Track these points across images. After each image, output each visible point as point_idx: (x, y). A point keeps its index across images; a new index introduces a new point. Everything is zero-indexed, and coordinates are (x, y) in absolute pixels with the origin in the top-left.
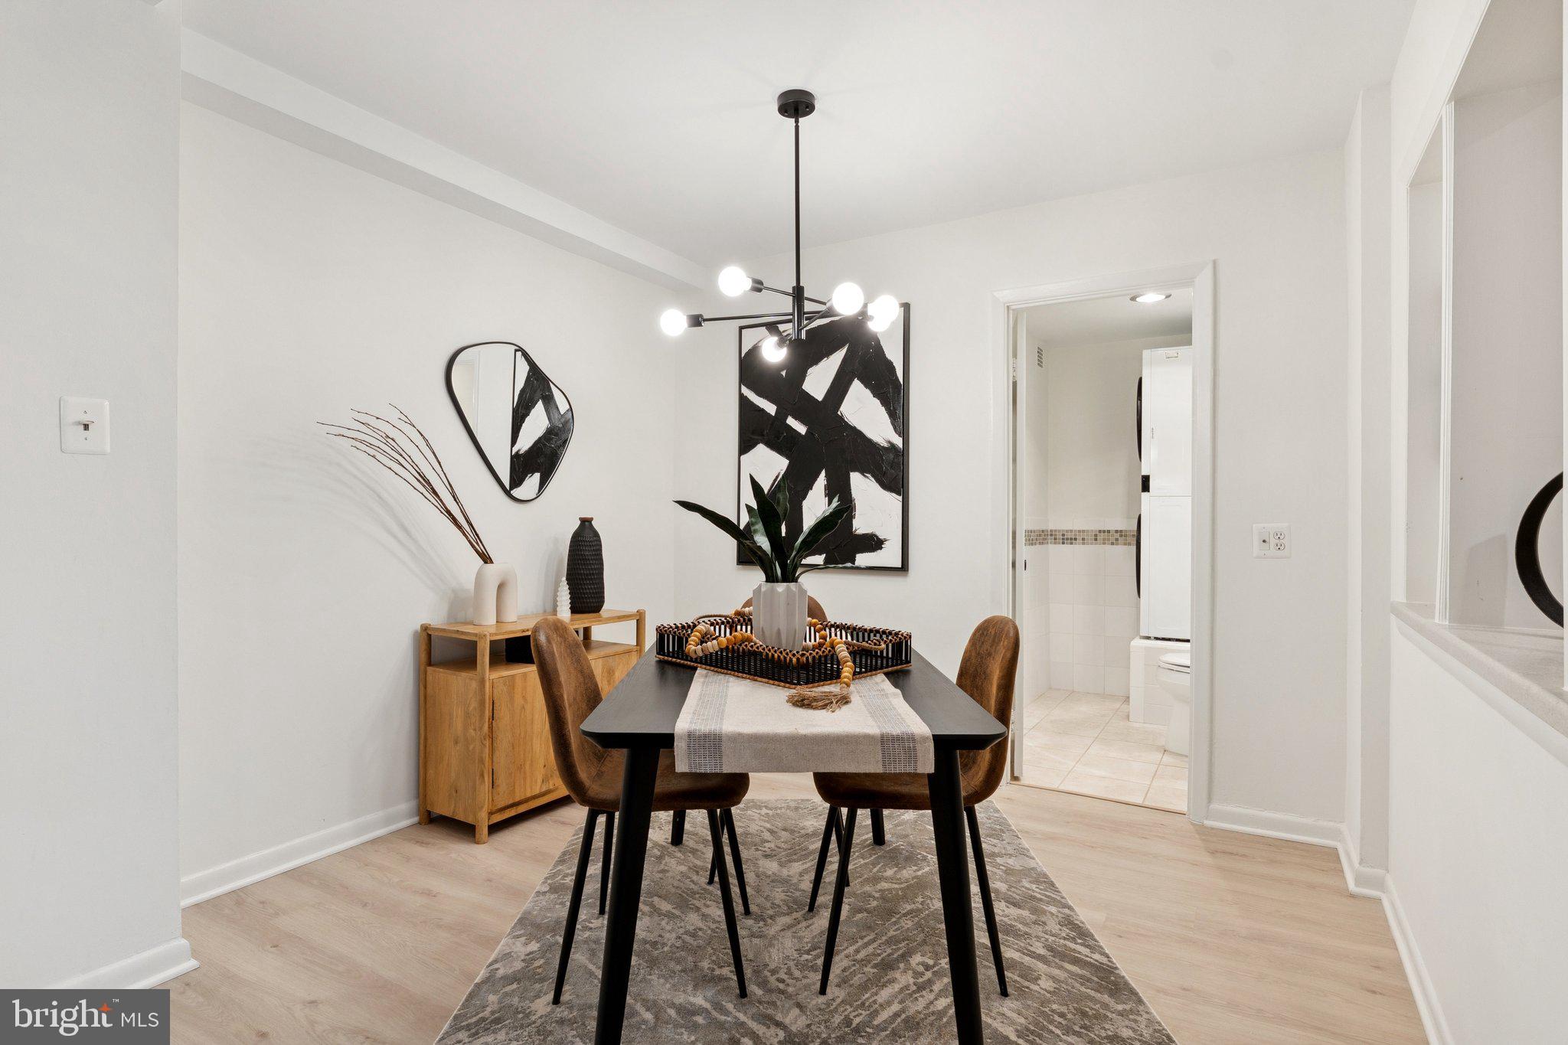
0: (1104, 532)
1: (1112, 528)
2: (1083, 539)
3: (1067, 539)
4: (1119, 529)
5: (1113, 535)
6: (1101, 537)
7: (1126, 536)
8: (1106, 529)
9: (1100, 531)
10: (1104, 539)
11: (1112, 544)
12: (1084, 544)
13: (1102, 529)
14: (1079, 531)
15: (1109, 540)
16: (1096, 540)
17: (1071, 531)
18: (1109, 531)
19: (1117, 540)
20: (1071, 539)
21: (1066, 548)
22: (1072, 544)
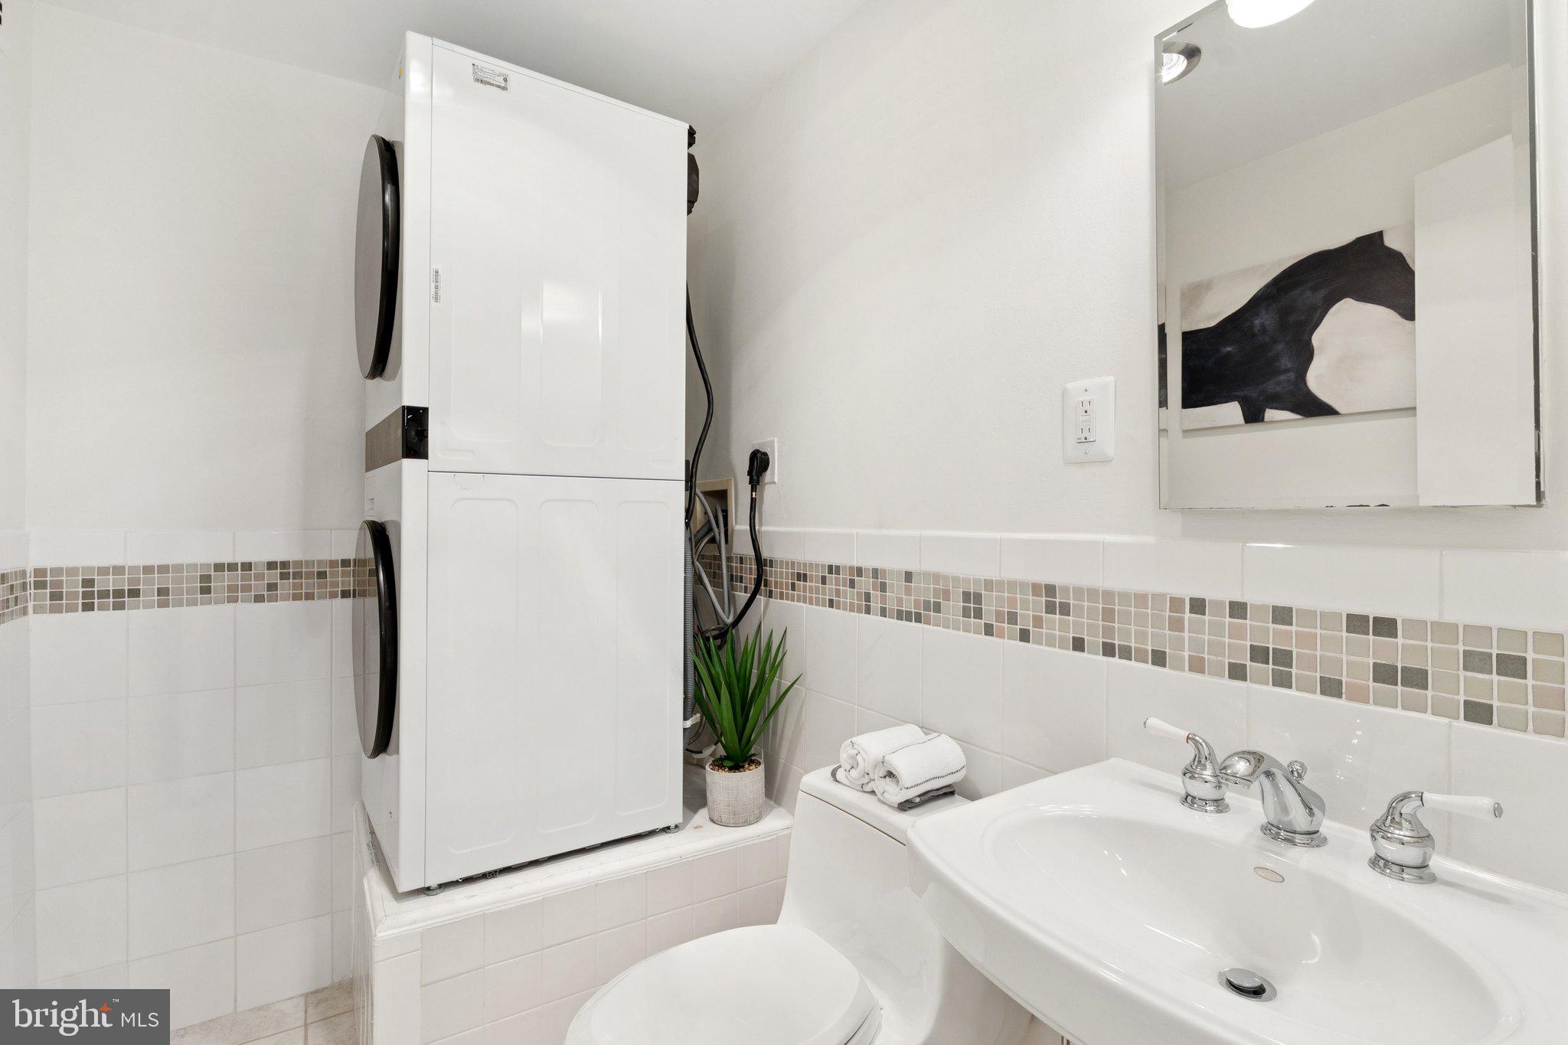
0: (232, 567)
1: (259, 555)
2: (163, 592)
3: (104, 594)
4: (279, 557)
5: (259, 577)
6: (221, 582)
7: (297, 575)
8: (240, 559)
9: (219, 567)
10: (232, 589)
11: (259, 599)
12: (163, 604)
13: (227, 559)
14: (148, 570)
15: (247, 588)
16: (206, 590)
17: (119, 570)
18: (247, 566)
19: (272, 587)
20: (119, 593)
21: (103, 619)
22: (118, 606)
